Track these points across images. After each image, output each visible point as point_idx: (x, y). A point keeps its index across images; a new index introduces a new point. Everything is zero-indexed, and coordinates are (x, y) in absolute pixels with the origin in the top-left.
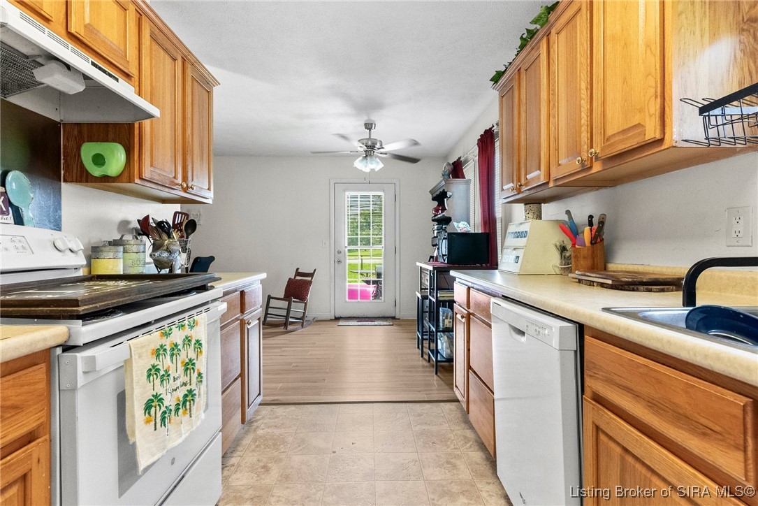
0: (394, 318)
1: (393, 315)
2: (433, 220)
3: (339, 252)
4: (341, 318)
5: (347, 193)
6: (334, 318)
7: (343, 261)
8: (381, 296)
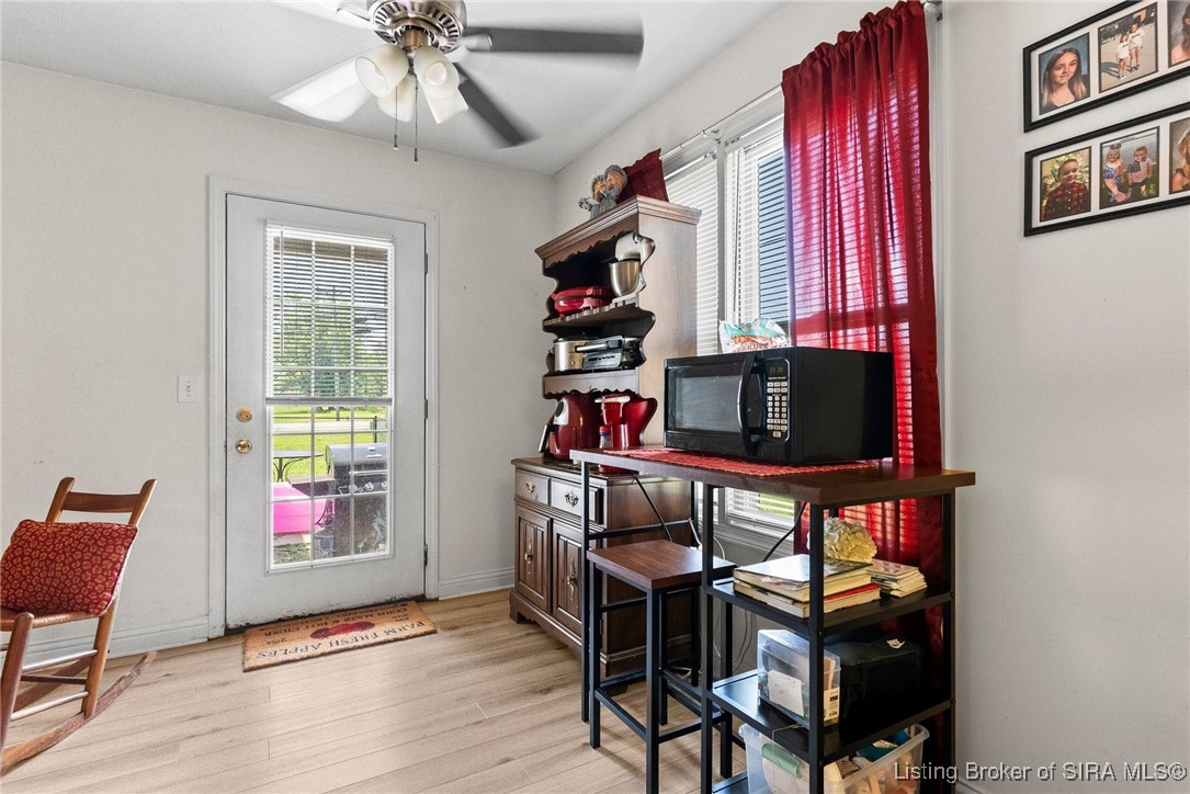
0: (421, 599)
1: (419, 591)
2: (547, 329)
3: (244, 417)
4: (249, 626)
5: (274, 232)
6: (221, 632)
7: (256, 441)
8: (384, 540)
